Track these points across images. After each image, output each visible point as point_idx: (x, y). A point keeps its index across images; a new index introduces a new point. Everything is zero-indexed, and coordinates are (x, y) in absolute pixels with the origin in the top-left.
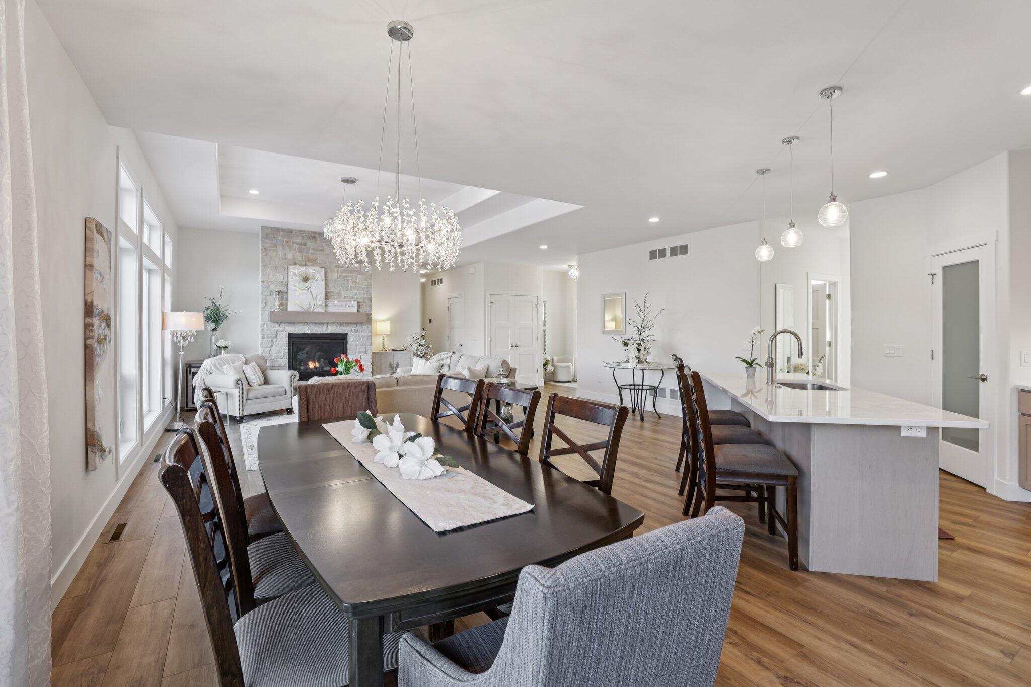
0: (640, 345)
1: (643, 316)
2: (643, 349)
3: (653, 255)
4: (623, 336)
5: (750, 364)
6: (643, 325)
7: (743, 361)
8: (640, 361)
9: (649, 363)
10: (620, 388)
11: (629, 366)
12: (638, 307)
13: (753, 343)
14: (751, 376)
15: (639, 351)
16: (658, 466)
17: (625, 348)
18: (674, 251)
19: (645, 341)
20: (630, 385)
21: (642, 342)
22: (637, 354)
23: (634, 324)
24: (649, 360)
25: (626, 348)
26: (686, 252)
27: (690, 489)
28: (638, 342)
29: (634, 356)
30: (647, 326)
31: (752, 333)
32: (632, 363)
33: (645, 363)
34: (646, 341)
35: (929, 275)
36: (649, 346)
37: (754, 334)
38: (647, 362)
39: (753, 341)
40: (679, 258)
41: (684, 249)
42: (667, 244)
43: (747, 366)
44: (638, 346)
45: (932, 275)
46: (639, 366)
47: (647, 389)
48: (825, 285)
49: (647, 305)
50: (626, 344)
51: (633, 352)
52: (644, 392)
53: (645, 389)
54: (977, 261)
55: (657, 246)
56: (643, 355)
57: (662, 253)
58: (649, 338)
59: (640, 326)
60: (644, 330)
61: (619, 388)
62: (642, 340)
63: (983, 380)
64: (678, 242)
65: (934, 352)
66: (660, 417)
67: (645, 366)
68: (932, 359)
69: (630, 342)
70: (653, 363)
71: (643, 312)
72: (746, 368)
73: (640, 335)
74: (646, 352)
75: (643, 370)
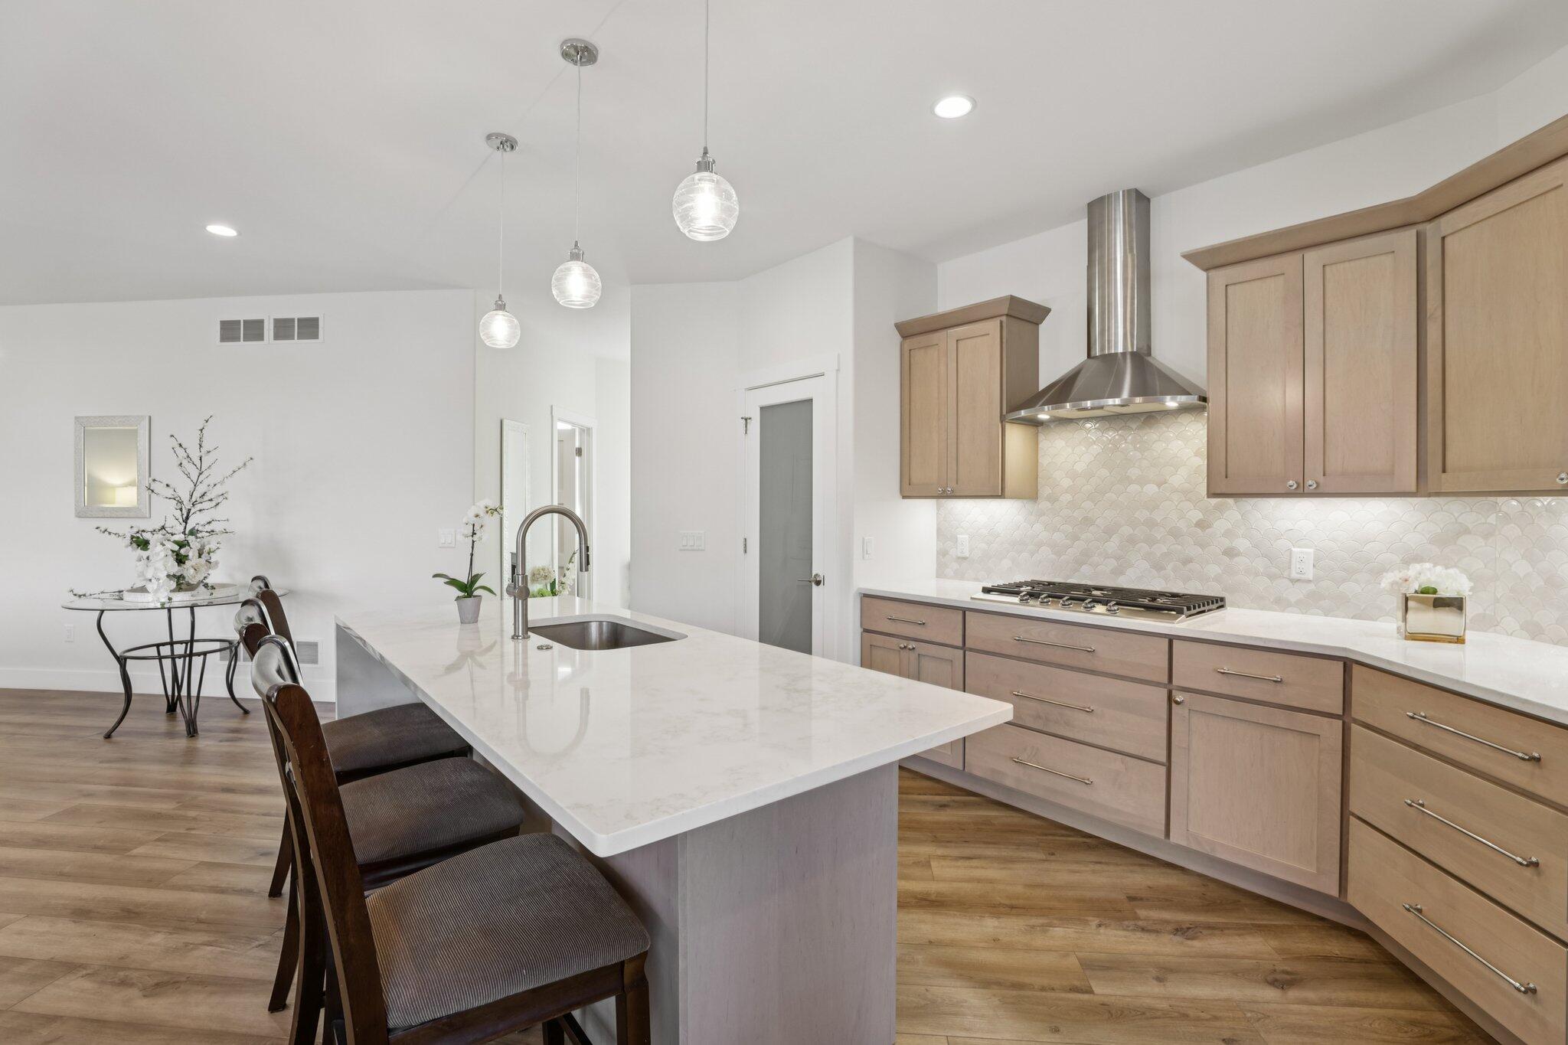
0: (181, 545)
1: (194, 475)
2: (192, 553)
3: (229, 331)
4: (135, 523)
5: (467, 589)
6: (197, 495)
7: (453, 582)
8: (181, 583)
9: (213, 588)
10: (122, 661)
11: (148, 600)
12: (180, 452)
13: (476, 538)
14: (470, 618)
15: (180, 560)
16: (211, 898)
17: (139, 552)
18: (283, 329)
19: (199, 535)
20: (158, 646)
21: (191, 539)
22: (175, 569)
23: (169, 493)
24: (210, 581)
25: (145, 554)
26: (315, 336)
27: (304, 987)
28: (180, 537)
29: (163, 575)
30: (206, 498)
31: (471, 513)
32: (156, 591)
33: (201, 588)
34: (204, 534)
35: (742, 418)
36: (213, 546)
37: (477, 516)
38: (206, 586)
39: (474, 533)
40: (296, 346)
41: (309, 328)
42: (268, 309)
43: (461, 594)
44: (176, 548)
45: (746, 419)
46: (180, 598)
47: (205, 654)
48: (574, 431)
49: (206, 446)
50: (143, 544)
51: (160, 565)
52: (197, 661)
53: (199, 654)
54: (810, 401)
55: (242, 310)
56: (192, 571)
57: (254, 330)
58: (216, 526)
59: (185, 498)
60: (198, 507)
61: (117, 658)
62: (193, 532)
63: (818, 583)
64: (296, 309)
65: (748, 540)
66: (246, 712)
67: (202, 594)
68: (745, 552)
69: (153, 539)
70: (223, 586)
71: (196, 464)
72: (458, 598)
73: (186, 521)
74: (202, 561)
75: (192, 608)
